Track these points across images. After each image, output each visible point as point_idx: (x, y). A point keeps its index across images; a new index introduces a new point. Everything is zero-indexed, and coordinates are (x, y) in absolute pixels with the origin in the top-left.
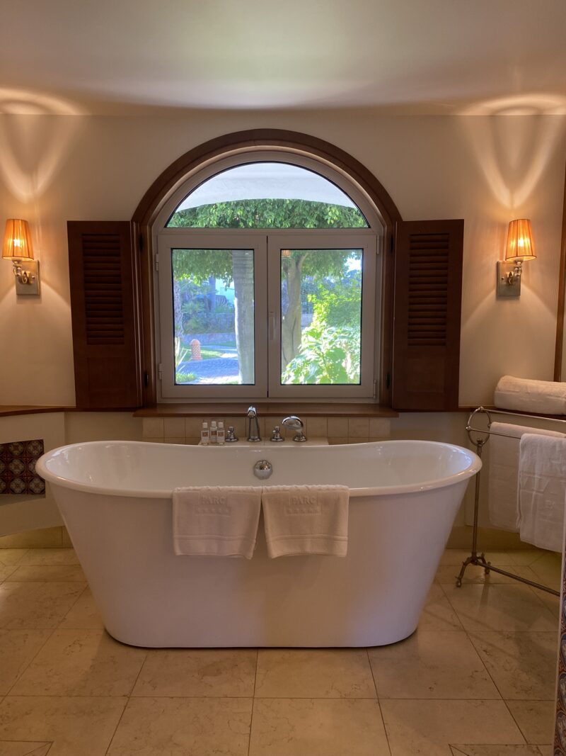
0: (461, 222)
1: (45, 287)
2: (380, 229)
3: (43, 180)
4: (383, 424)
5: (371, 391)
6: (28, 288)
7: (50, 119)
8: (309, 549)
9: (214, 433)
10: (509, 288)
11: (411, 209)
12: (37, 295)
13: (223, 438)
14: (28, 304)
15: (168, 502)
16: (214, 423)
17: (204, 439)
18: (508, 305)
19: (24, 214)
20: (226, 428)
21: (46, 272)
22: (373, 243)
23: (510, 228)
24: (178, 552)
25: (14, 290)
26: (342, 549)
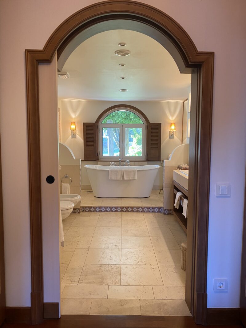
0: (161, 123)
1: (77, 135)
2: (146, 124)
3: (77, 114)
4: (146, 163)
5: (144, 157)
6: (74, 136)
7: (79, 102)
8: (131, 179)
9: (112, 164)
10: (171, 136)
11: (152, 121)
12: (76, 137)
13: (114, 165)
14: (74, 139)
15: (108, 171)
16: (112, 162)
17: (111, 165)
18: (171, 140)
19: (73, 121)
20: (115, 163)
21: (77, 133)
22: (144, 127)
23: (171, 124)
24: (110, 179)
25: (71, 136)
26: (136, 178)
